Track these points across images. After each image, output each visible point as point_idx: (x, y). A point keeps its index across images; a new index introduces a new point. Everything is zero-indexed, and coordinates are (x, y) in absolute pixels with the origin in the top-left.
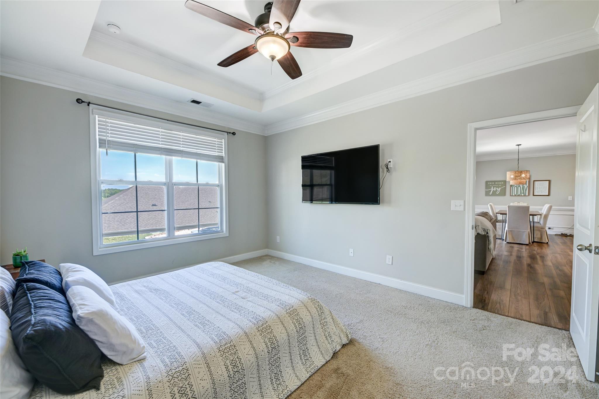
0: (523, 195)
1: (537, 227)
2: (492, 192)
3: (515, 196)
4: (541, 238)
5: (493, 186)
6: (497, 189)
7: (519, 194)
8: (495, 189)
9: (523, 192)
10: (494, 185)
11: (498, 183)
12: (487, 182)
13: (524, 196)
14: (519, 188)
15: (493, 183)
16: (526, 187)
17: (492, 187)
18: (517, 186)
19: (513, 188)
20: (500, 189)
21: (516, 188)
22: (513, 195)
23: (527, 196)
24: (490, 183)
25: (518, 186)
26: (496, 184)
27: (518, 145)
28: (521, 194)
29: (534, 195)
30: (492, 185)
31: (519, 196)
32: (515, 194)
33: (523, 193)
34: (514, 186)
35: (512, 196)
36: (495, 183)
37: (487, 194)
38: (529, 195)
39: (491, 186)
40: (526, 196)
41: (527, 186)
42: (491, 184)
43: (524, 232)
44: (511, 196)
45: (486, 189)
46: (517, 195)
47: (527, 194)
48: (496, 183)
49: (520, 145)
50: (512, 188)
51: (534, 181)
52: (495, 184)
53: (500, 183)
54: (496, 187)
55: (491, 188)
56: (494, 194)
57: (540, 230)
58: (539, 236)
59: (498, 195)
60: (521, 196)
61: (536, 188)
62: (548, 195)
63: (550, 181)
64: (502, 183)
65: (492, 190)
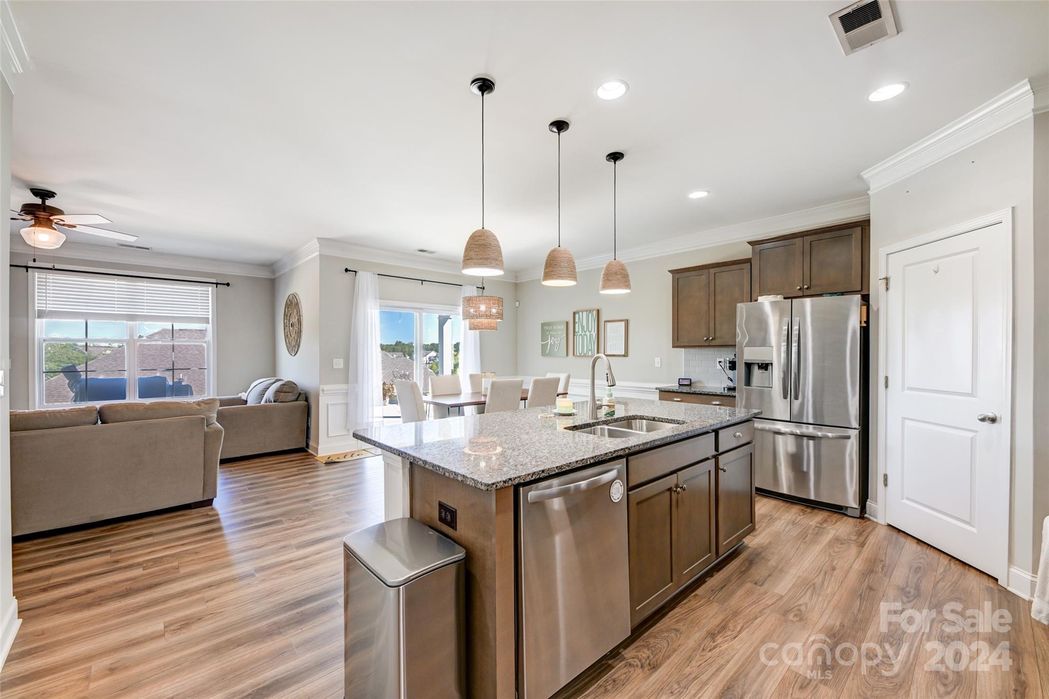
3: (580, 356)
13: (592, 356)
19: (578, 337)
21: (581, 337)
28: (588, 353)
29: (606, 353)
34: (578, 334)
50: (575, 337)
60: (588, 356)
61: (608, 338)
62: (624, 354)
63: (627, 322)
64: (562, 326)
65: (550, 343)
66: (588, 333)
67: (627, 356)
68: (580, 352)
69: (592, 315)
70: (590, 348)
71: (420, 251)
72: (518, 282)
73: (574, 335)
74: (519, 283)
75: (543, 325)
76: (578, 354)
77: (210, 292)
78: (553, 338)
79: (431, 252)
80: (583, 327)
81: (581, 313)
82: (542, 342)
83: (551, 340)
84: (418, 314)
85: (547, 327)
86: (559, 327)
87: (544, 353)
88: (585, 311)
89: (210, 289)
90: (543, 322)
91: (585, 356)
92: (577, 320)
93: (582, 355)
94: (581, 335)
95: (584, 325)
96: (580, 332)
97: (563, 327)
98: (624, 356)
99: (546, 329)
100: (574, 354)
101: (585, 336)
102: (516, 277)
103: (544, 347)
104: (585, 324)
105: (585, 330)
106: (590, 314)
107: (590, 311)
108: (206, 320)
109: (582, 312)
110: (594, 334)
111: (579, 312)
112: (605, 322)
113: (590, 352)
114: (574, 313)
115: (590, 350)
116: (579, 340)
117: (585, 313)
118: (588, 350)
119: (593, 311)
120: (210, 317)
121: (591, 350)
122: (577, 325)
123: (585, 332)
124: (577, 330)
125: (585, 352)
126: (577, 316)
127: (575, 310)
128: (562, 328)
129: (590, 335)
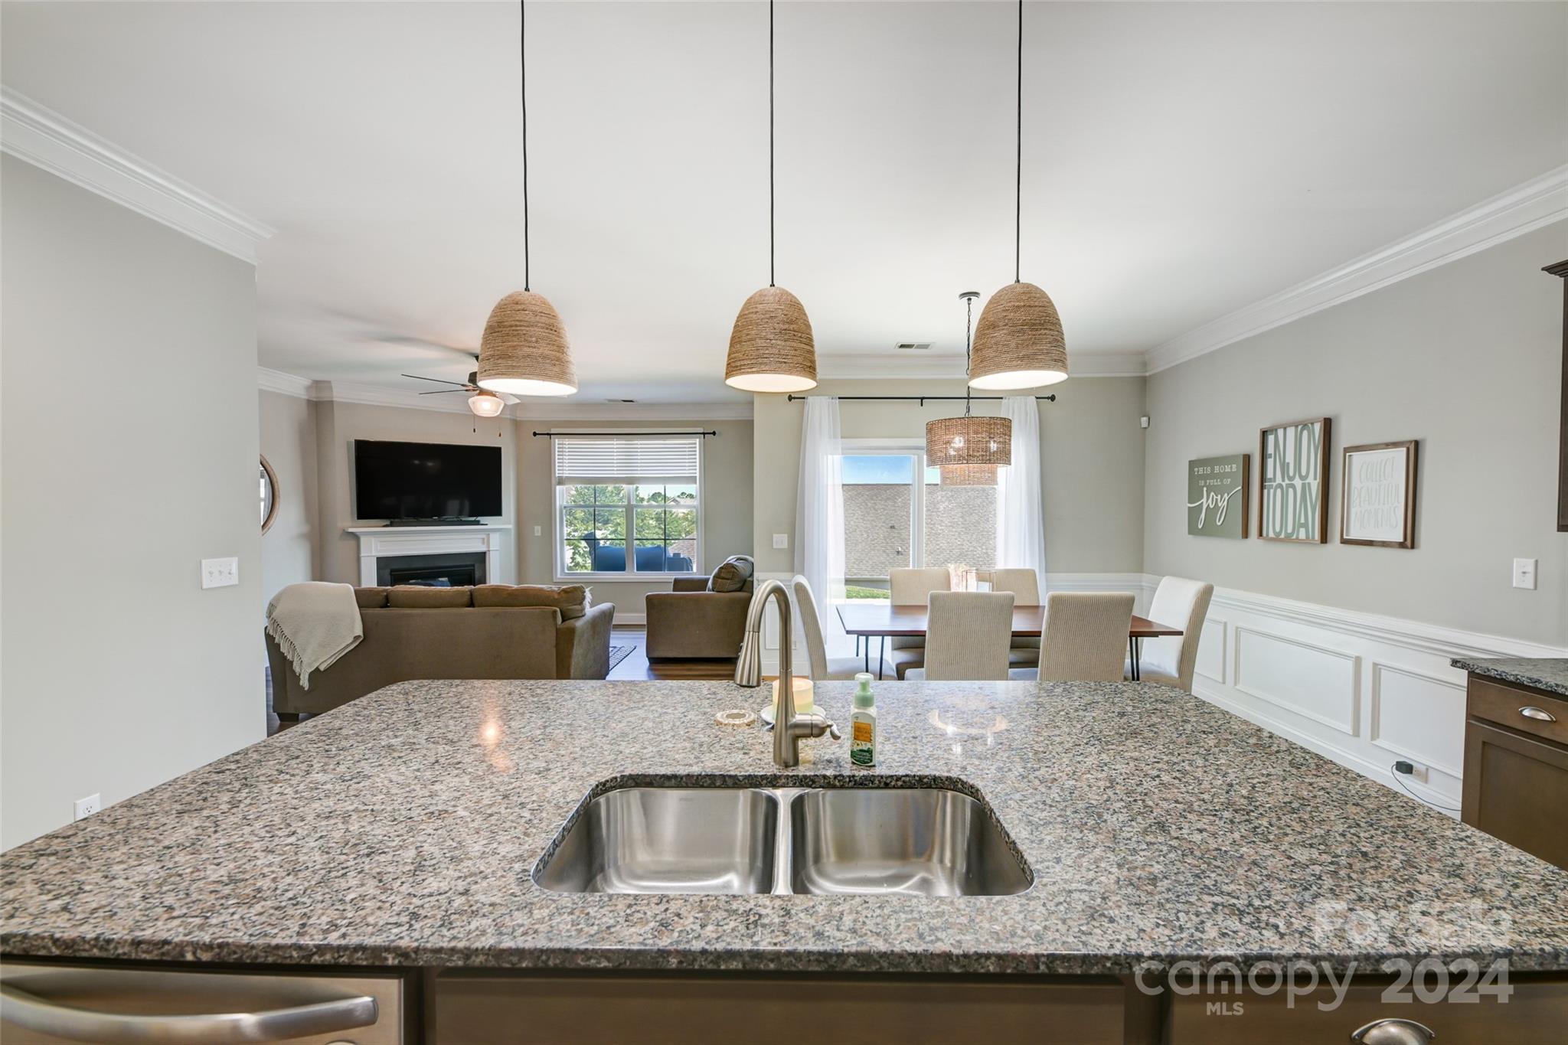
0: (1302, 534)
2: (1203, 515)
3: (1277, 538)
5: (1208, 482)
6: (1217, 501)
7: (1290, 528)
8: (1212, 504)
9: (1303, 519)
10: (1212, 483)
11: (1222, 469)
13: (1307, 541)
14: (1290, 493)
15: (1209, 470)
16: (1314, 488)
17: (1205, 490)
18: (1284, 484)
19: (1272, 491)
20: (1226, 502)
23: (1317, 543)
26: (1217, 477)
28: (1298, 533)
29: (1346, 537)
30: (1205, 478)
35: (1267, 538)
36: (1213, 469)
37: (1193, 525)
38: (1324, 538)
39: (1203, 483)
41: (1318, 485)
42: (1202, 477)
44: (1261, 537)
45: (1189, 501)
47: (1317, 534)
48: (1216, 469)
50: (1265, 491)
52: (1212, 475)
53: (1227, 468)
54: (1217, 491)
55: (1203, 497)
56: (1210, 525)
59: (1224, 532)
60: (1298, 540)
61: (1354, 494)
62: (1401, 540)
63: (1415, 449)
64: (1234, 466)
65: (1205, 506)
66: (1298, 482)
67: (1413, 547)
68: (1278, 529)
69: (1311, 434)
70: (1303, 521)
71: (902, 346)
72: (1147, 374)
73: (1262, 487)
74: (1150, 376)
75: (1192, 464)
76: (1271, 535)
77: (698, 446)
78: (1212, 493)
79: (925, 346)
80: (1284, 466)
81: (1280, 432)
82: (1189, 503)
83: (1208, 500)
84: (916, 457)
85: (1201, 469)
86: (1228, 470)
87: (1193, 530)
88: (1290, 425)
89: (698, 441)
90: (1193, 458)
91: (1288, 539)
92: (1270, 450)
93: (1282, 536)
94: (1280, 486)
95: (1287, 461)
96: (1279, 480)
97: (1236, 468)
98: (1402, 545)
99: (1201, 473)
100: (1261, 534)
101: (1291, 490)
102: (1144, 365)
103: (1193, 514)
104: (1290, 458)
105: (1291, 474)
106: (1305, 433)
107: (1305, 425)
108: (691, 480)
109: (1285, 429)
110: (1315, 484)
111: (1276, 430)
112: (1346, 450)
113: (1302, 531)
114: (1264, 434)
115: (1302, 525)
116: (1274, 498)
117: (1291, 431)
118: (1297, 525)
119: (1312, 424)
120: (698, 475)
121: (1305, 525)
122: (1270, 462)
123: (1291, 479)
124: (1270, 474)
125: (1290, 530)
126: (1271, 438)
127: (1265, 426)
128: (1234, 470)
129: (1304, 485)
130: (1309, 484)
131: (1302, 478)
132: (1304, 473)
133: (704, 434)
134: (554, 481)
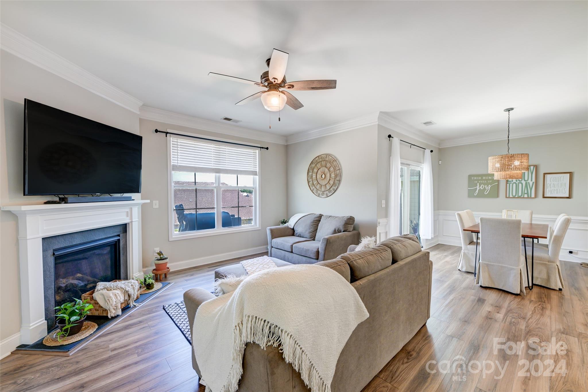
0: (526, 196)
1: (541, 259)
2: (477, 191)
3: (514, 197)
4: (548, 279)
5: (479, 182)
6: (485, 187)
7: (520, 194)
8: (482, 188)
9: (526, 192)
10: (481, 182)
11: (487, 178)
12: (470, 176)
13: (528, 198)
14: (520, 185)
15: (480, 178)
16: (531, 183)
17: (478, 184)
18: (517, 183)
19: (511, 185)
20: (489, 188)
21: (514, 185)
22: (511, 196)
23: (533, 198)
24: (475, 178)
25: (518, 181)
26: (484, 180)
27: (509, 110)
28: (524, 195)
29: (544, 197)
30: (478, 180)
31: (519, 197)
32: (514, 194)
33: (526, 194)
34: (512, 182)
35: (509, 197)
36: (482, 178)
37: (471, 194)
38: (536, 196)
39: (477, 182)
40: (531, 198)
41: (533, 183)
42: (476, 180)
43: (512, 269)
44: (506, 197)
45: (468, 188)
46: (517, 197)
47: (533, 196)
48: (484, 178)
49: (512, 109)
50: (508, 185)
51: (545, 174)
52: (482, 180)
53: (490, 178)
54: (484, 184)
55: (477, 186)
56: (481, 195)
57: (546, 264)
58: (544, 276)
59: (488, 196)
60: (524, 198)
61: (548, 185)
62: (568, 196)
63: (571, 174)
65: (478, 189)
66: (523, 182)
71: (425, 123)
77: (257, 154)
89: (257, 151)
94: (515, 183)
96: (514, 181)
120: (257, 170)
123: (520, 181)
129: (526, 183)
130: (529, 183)
131: (525, 180)
132: (526, 179)
133: (261, 148)
134: (170, 168)
